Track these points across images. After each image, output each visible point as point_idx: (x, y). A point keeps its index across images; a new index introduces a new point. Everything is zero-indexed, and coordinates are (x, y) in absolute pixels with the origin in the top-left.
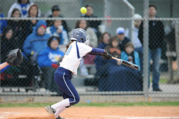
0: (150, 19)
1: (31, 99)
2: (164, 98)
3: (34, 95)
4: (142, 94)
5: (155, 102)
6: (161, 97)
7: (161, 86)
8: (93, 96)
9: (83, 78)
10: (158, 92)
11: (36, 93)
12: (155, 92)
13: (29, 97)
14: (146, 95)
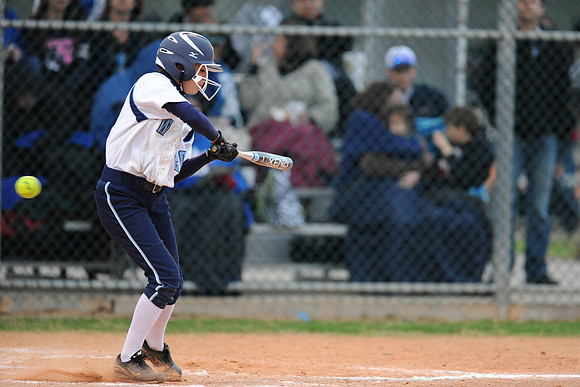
0: (521, 35)
1: (107, 305)
2: (565, 307)
3: (117, 291)
4: (488, 294)
5: (531, 322)
6: (553, 306)
7: (555, 268)
8: (321, 299)
9: (286, 236)
10: (545, 288)
11: (123, 285)
12: (533, 287)
13: (99, 297)
14: (501, 297)
